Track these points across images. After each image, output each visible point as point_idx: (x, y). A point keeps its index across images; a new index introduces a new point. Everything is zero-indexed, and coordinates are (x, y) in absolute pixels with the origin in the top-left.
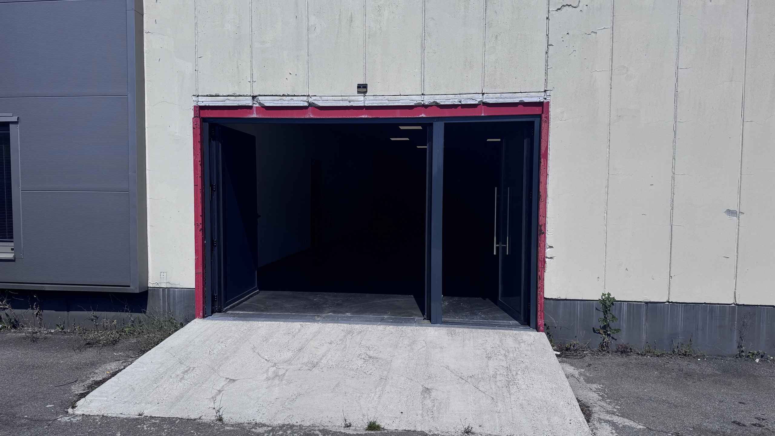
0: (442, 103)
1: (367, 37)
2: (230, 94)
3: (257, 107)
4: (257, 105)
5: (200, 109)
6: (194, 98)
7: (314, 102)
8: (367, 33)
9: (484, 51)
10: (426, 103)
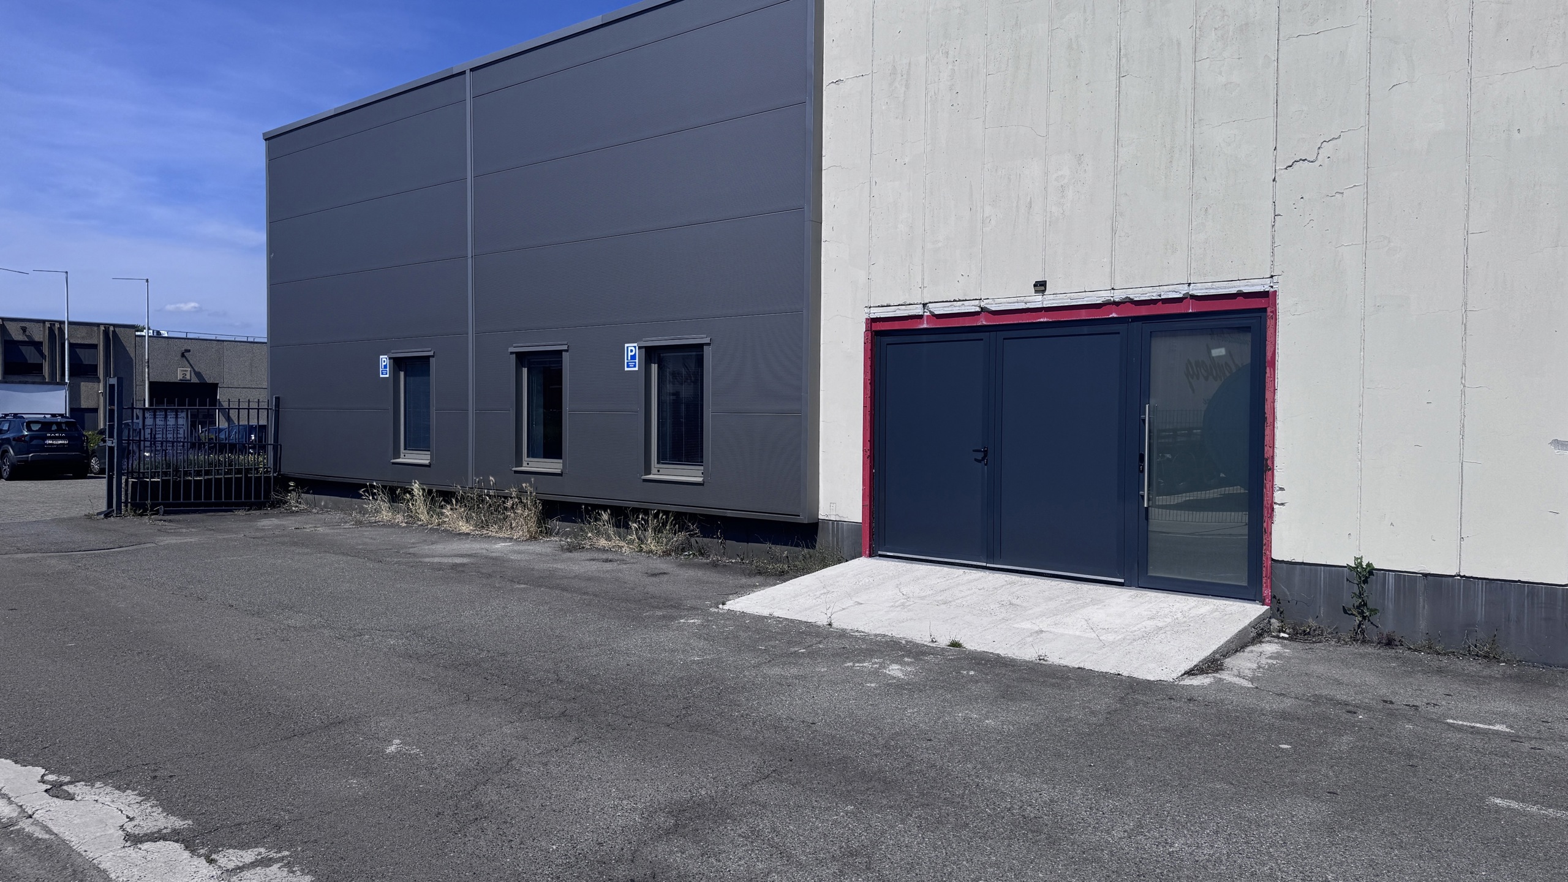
0: (1136, 299)
1: (1048, 224)
2: (901, 303)
3: (927, 316)
4: (928, 314)
5: (872, 321)
6: (867, 310)
7: (986, 306)
8: (1048, 220)
9: (1190, 229)
10: (1117, 300)
